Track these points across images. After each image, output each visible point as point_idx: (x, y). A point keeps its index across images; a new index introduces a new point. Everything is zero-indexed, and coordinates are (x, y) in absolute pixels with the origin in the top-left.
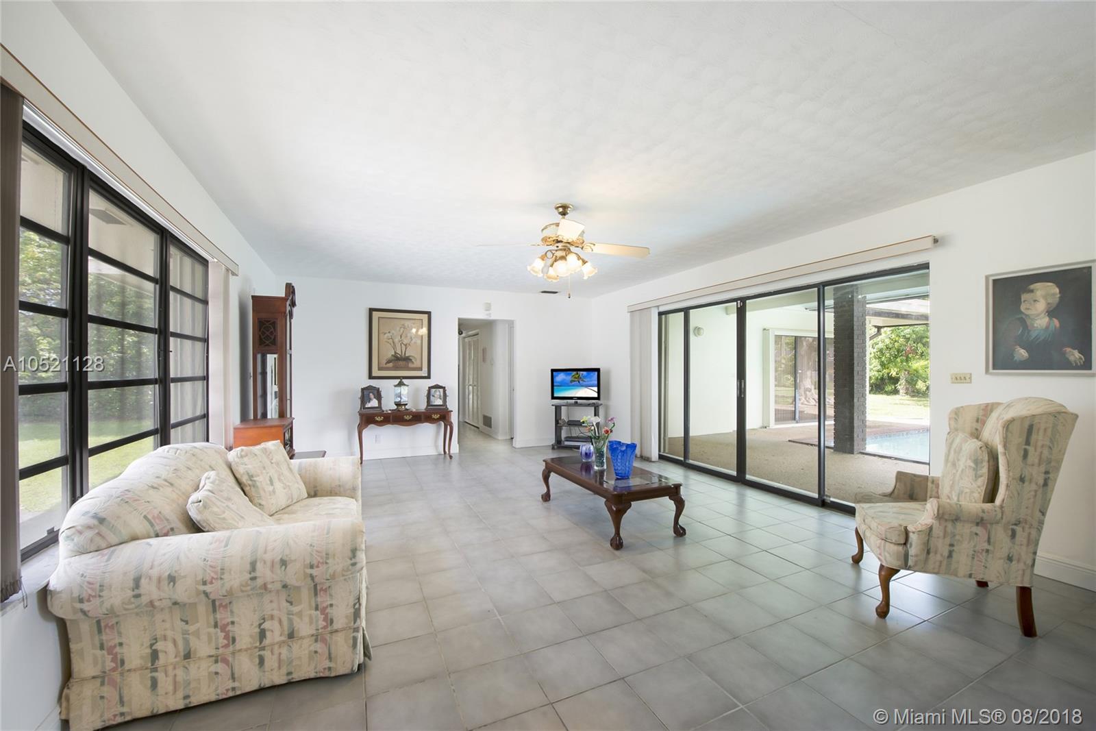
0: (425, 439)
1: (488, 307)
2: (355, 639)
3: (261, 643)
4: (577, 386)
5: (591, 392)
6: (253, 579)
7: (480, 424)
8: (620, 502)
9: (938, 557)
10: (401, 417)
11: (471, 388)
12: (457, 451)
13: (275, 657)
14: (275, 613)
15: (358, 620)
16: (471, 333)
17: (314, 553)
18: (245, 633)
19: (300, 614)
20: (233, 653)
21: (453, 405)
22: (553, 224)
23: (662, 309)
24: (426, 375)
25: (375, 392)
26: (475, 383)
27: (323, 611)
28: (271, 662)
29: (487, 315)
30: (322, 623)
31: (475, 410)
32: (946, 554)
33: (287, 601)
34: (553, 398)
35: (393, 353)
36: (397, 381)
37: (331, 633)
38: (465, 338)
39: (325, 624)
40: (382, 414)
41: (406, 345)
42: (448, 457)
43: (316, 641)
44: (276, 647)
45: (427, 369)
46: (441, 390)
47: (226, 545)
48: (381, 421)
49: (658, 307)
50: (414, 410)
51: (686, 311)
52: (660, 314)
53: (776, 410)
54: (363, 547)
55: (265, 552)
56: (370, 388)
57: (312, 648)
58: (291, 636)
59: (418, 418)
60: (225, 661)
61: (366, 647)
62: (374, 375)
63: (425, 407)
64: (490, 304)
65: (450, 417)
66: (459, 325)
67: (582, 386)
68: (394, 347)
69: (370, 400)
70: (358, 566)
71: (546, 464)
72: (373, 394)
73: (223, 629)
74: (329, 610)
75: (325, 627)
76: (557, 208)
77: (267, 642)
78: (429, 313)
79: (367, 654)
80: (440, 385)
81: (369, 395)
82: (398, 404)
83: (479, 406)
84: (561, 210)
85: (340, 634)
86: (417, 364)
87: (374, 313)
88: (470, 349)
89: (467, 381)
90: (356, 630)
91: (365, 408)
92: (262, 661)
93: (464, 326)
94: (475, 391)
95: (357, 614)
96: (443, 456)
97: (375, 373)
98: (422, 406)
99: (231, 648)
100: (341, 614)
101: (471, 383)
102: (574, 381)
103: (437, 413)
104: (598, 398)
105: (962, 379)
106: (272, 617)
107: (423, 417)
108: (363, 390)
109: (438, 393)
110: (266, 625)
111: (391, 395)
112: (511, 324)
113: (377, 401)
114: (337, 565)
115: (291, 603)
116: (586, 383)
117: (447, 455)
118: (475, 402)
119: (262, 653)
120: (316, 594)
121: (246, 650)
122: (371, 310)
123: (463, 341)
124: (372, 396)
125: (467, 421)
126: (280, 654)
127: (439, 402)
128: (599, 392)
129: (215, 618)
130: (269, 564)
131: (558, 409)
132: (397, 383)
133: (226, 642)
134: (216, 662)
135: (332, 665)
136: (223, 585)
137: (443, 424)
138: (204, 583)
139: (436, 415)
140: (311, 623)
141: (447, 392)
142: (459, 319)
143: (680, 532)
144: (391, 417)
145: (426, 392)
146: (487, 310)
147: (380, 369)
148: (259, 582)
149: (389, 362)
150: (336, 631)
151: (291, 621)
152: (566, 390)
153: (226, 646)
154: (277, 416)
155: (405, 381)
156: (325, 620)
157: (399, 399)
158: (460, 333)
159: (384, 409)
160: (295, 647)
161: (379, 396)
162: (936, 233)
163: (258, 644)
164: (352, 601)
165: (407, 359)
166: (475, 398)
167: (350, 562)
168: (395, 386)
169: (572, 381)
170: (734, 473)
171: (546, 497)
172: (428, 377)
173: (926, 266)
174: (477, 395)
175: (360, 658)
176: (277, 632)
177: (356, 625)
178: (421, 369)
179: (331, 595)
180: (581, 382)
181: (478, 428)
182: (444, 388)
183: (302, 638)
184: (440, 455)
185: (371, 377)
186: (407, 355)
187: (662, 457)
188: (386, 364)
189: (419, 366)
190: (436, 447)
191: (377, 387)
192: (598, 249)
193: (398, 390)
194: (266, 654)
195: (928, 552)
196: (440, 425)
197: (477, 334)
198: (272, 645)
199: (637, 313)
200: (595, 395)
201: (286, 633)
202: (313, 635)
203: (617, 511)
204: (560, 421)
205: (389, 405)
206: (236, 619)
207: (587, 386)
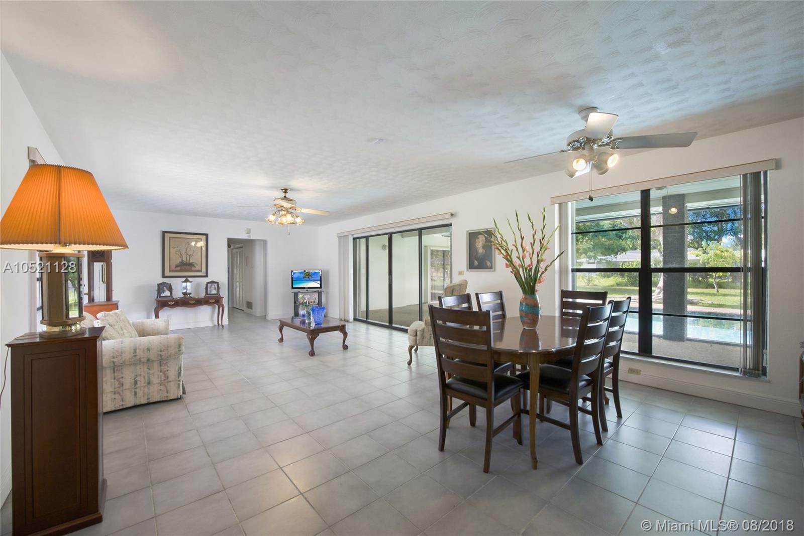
0: (204, 316)
1: (249, 231)
2: (179, 385)
3: (135, 386)
4: (307, 280)
5: (316, 284)
6: (135, 356)
7: (245, 308)
8: (313, 334)
9: (426, 340)
10: (187, 302)
11: (238, 283)
12: (228, 323)
13: (142, 392)
14: (142, 373)
15: (180, 377)
16: (237, 246)
17: (162, 346)
18: (128, 381)
19: (153, 374)
20: (122, 391)
21: (224, 293)
22: (279, 198)
23: (355, 236)
24: (205, 275)
25: (168, 287)
26: (241, 280)
27: (164, 373)
28: (140, 393)
29: (248, 236)
30: (163, 378)
31: (241, 298)
32: (429, 338)
33: (148, 368)
34: (293, 288)
35: (181, 261)
36: (184, 279)
37: (168, 382)
38: (233, 249)
39: (164, 378)
40: (173, 300)
41: (190, 256)
42: (221, 327)
43: (161, 385)
44: (142, 388)
45: (205, 271)
46: (216, 285)
47: (122, 343)
48: (172, 305)
49: (353, 235)
50: (196, 297)
51: (367, 238)
52: (354, 239)
53: (431, 293)
54: (184, 344)
55: (140, 346)
56: (164, 283)
57: (159, 388)
58: (149, 383)
59: (198, 302)
60: (119, 393)
61: (184, 389)
62: (166, 275)
63: (204, 295)
64: (250, 230)
65: (222, 301)
66: (228, 241)
67: (311, 281)
68: (181, 256)
69: (164, 292)
70: (182, 352)
71: (281, 322)
72: (166, 287)
73: (118, 380)
74: (167, 372)
75: (165, 380)
76: (282, 190)
77: (138, 385)
78: (207, 235)
79: (184, 393)
80: (215, 281)
81: (163, 288)
82: (185, 294)
83: (244, 295)
84: (284, 191)
85: (172, 382)
86: (198, 268)
87: (166, 234)
88: (237, 257)
89: (235, 279)
90: (180, 381)
91: (160, 297)
92: (136, 393)
93: (231, 242)
94: (241, 286)
95: (179, 374)
96: (217, 327)
97: (167, 273)
98: (202, 295)
99: (121, 388)
100: (172, 374)
101: (238, 280)
102: (306, 277)
103: (213, 299)
104: (321, 287)
105: (461, 273)
106: (140, 375)
107: (203, 302)
108: (159, 285)
109: (213, 286)
110: (138, 379)
111: (180, 287)
112: (265, 242)
113: (169, 292)
114: (172, 351)
115: (149, 369)
116: (314, 279)
117: (220, 326)
118: (241, 294)
119: (135, 390)
120: (161, 366)
121: (129, 389)
122: (164, 233)
123: (232, 252)
124: (165, 289)
125: (235, 306)
126: (144, 391)
127: (214, 292)
128: (321, 284)
129: (114, 375)
130: (142, 350)
131: (296, 295)
132: (183, 280)
133: (119, 385)
134: (115, 394)
135: (168, 395)
136: (122, 358)
137: (217, 306)
138: (114, 358)
139: (212, 300)
140: (158, 378)
141: (220, 286)
142: (228, 239)
143: (345, 347)
144: (180, 302)
145: (205, 286)
146: (247, 233)
147: (171, 271)
148: (138, 357)
149: (177, 266)
150: (170, 381)
151: (149, 377)
152: (301, 283)
153: (119, 387)
154: (105, 300)
155: (189, 279)
156: (165, 377)
157: (185, 291)
158: (229, 246)
159: (174, 297)
160: (151, 388)
161: (170, 289)
162: (452, 211)
163: (133, 386)
164: (177, 368)
165: (191, 265)
166: (241, 290)
167: (178, 350)
168: (183, 282)
169: (304, 277)
170: (388, 324)
171: (281, 340)
172: (206, 276)
173: (451, 225)
174: (242, 288)
175: (181, 392)
176: (143, 382)
177: (179, 379)
178: (201, 271)
179: (168, 366)
180: (310, 278)
181: (243, 310)
182: (218, 283)
183: (154, 384)
184: (215, 326)
185: (164, 276)
186: (191, 262)
187: (355, 319)
188: (175, 268)
189: (200, 269)
190: (212, 320)
191: (169, 283)
192: (304, 211)
193: (184, 284)
194: (138, 390)
195: (423, 338)
196: (214, 308)
197: (242, 247)
198: (140, 387)
199: (342, 238)
200: (319, 286)
201: (147, 381)
202: (159, 383)
203: (312, 338)
204: (297, 302)
205: (178, 294)
206: (123, 376)
207: (314, 281)
